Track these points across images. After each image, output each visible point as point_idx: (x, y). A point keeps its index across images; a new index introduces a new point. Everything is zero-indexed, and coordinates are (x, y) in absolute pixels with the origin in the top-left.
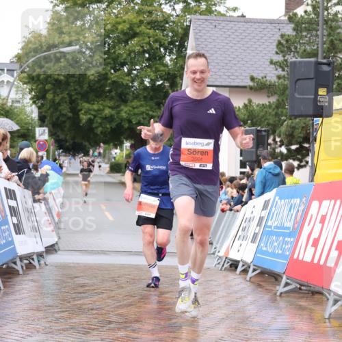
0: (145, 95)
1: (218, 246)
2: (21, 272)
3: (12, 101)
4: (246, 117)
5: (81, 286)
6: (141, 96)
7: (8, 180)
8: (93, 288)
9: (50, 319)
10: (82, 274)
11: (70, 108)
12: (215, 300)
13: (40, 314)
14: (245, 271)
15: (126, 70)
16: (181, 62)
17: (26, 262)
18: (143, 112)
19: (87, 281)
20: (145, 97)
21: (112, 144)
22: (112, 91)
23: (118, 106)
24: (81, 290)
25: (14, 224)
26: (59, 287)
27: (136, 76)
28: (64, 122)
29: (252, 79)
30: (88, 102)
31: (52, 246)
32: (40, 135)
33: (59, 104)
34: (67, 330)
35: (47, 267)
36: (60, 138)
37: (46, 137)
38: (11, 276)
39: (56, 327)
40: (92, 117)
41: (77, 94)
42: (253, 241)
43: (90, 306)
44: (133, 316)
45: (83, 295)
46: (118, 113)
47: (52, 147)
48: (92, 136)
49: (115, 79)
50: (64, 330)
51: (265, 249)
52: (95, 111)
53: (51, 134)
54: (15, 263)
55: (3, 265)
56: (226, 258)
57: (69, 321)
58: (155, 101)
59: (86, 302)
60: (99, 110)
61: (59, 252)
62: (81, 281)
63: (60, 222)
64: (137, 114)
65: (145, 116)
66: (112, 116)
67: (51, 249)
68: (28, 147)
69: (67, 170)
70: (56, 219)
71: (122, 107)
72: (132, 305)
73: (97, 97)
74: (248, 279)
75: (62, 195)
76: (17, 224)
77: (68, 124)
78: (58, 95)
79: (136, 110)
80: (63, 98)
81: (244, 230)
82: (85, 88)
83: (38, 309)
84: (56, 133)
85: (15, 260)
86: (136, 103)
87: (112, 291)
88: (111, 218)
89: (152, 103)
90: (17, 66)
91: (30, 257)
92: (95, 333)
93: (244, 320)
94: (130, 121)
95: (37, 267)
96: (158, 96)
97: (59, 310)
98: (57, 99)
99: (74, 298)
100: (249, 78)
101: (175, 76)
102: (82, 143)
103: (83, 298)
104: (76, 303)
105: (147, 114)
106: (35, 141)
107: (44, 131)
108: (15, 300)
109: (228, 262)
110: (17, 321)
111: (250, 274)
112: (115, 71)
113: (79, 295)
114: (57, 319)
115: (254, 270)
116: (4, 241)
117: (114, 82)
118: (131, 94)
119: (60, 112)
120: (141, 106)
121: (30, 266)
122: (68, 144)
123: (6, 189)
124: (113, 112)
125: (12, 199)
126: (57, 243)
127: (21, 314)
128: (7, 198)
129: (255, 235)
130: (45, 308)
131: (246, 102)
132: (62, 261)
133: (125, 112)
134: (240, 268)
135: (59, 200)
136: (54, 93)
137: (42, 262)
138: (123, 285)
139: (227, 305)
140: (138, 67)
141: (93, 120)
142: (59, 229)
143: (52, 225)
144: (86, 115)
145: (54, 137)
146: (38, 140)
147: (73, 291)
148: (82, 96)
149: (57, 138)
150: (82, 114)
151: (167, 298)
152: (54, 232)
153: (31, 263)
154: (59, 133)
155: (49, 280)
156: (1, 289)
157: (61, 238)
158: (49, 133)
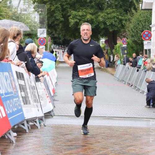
0: (116, 4)
2: (27, 131)
3: (21, 10)
5: (70, 141)
6: (113, 5)
7: (18, 66)
10: (71, 133)
11: (62, 14)
17: (31, 123)
18: (114, 17)
20: (116, 6)
23: (97, 13)
24: (70, 143)
25: (22, 97)
26: (54, 141)
28: (58, 25)
30: (75, 10)
31: (50, 112)
32: (40, 34)
33: (54, 12)
35: (46, 128)
36: (55, 36)
37: (45, 35)
38: (21, 134)
40: (78, 21)
41: (67, 4)
45: (71, 147)
46: (97, 17)
47: (49, 43)
48: (77, 34)
52: (80, 16)
53: (49, 33)
54: (23, 125)
55: (15, 126)
58: (123, 8)
60: (83, 16)
61: (54, 117)
62: (70, 137)
64: (110, 18)
65: (116, 19)
66: (92, 20)
67: (48, 115)
68: (32, 42)
69: (60, 59)
70: (52, 94)
71: (100, 13)
73: (81, 6)
75: (56, 77)
76: (25, 97)
77: (60, 26)
78: (53, 5)
79: (109, 15)
80: (57, 7)
84: (52, 33)
85: (23, 123)
86: (109, 10)
87: (92, 144)
89: (121, 10)
91: (33, 120)
94: (105, 23)
95: (39, 127)
96: (126, 5)
98: (53, 8)
99: (65, 149)
104: (66, 152)
105: (118, 18)
106: (37, 39)
107: (44, 31)
108: (23, 150)
113: (69, 147)
116: (16, 109)
118: (106, 4)
119: (55, 17)
120: (113, 12)
121: (34, 127)
123: (16, 72)
124: (93, 17)
125: (21, 80)
126: (52, 111)
132: (56, 123)
133: (102, 17)
135: (54, 81)
136: (51, 4)
137: (42, 124)
138: (100, 141)
141: (79, 23)
142: (54, 100)
143: (49, 98)
144: (73, 19)
145: (50, 35)
146: (39, 38)
147: (64, 145)
148: (71, 6)
149: (53, 36)
150: (71, 18)
151: (131, 150)
152: (51, 103)
153: (35, 125)
154: (54, 33)
155: (47, 136)
156: (13, 143)
157: (55, 107)
158: (47, 33)
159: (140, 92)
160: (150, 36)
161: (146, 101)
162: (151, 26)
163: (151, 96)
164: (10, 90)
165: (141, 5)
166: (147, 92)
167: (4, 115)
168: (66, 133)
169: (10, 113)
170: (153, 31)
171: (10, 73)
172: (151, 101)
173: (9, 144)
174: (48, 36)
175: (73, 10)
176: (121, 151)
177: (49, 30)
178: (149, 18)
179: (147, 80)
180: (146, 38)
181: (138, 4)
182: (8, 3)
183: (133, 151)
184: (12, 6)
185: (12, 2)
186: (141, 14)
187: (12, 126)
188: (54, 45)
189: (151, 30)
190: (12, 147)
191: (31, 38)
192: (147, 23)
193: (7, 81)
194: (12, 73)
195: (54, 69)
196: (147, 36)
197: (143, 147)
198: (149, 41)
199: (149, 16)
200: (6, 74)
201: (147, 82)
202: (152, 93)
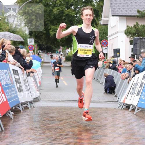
1: (120, 97)
2: (22, 111)
4: (135, 32)
7: (14, 65)
8: (57, 118)
9: (36, 134)
10: (52, 112)
11: (45, 28)
12: (118, 124)
13: (32, 131)
14: (133, 110)
15: (73, 8)
16: (101, 4)
17: (24, 106)
19: (54, 115)
21: (66, 47)
22: (66, 19)
24: (51, 119)
25: (18, 87)
26: (40, 118)
27: (78, 11)
28: (42, 36)
29: (138, 12)
30: (54, 25)
31: (37, 98)
32: (30, 42)
34: (45, 139)
35: (35, 108)
36: (40, 43)
37: (33, 43)
38: (17, 113)
39: (39, 137)
41: (48, 21)
42: (138, 95)
43: (56, 127)
44: (77, 132)
45: (52, 122)
47: (36, 49)
48: (56, 42)
49: (67, 13)
50: (43, 139)
51: (143, 99)
54: (19, 106)
55: (13, 107)
56: (124, 103)
57: (46, 135)
59: (54, 125)
61: (41, 101)
62: (52, 115)
63: (41, 86)
67: (36, 100)
69: (44, 60)
70: (39, 85)
72: (77, 127)
74: (135, 114)
75: (41, 72)
77: (44, 37)
81: (133, 89)
82: (52, 18)
83: (31, 129)
84: (38, 41)
85: (19, 105)
87: (67, 120)
88: (66, 84)
90: (17, 7)
91: (26, 103)
92: (59, 140)
93: (133, 134)
95: (30, 108)
97: (41, 129)
99: (48, 123)
100: (136, 11)
101: (98, 11)
102: (51, 46)
103: (53, 123)
104: (49, 126)
106: (28, 46)
107: (32, 40)
108: (19, 124)
109: (125, 106)
110: (20, 134)
111: (136, 111)
112: (67, 9)
113: (51, 122)
114: (40, 134)
115: (138, 109)
116: (13, 96)
117: (67, 15)
118: (76, 21)
121: (26, 108)
122: (44, 47)
123: (13, 70)
125: (16, 75)
126: (39, 96)
127: (22, 131)
128: (14, 74)
129: (139, 92)
130: (34, 128)
131: (135, 24)
132: (42, 105)
134: (131, 109)
135: (40, 76)
137: (32, 106)
138: (72, 117)
139: (124, 126)
140: (79, 7)
142: (40, 89)
143: (36, 87)
144: (53, 32)
145: (37, 43)
146: (29, 45)
147: (47, 120)
148: (51, 22)
149: (38, 44)
150: (51, 31)
151: (94, 123)
152: (38, 91)
153: (27, 106)
154: (39, 41)
155: (36, 114)
156: (12, 119)
157: (41, 94)
158: (34, 41)
159: (100, 83)
160: (107, 44)
161: (104, 90)
162: (107, 36)
163: (107, 86)
164: (9, 82)
165: (100, 21)
166: (105, 83)
167: (5, 100)
168: (49, 112)
169: (9, 98)
170: (109, 40)
171: (9, 70)
172: (108, 89)
173: (10, 120)
174: (35, 44)
175: (53, 25)
176: (87, 124)
177: (36, 40)
178: (106, 31)
179: (105, 75)
180: (104, 45)
181: (98, 21)
182: (6, 20)
183: (95, 124)
184: (9, 23)
185: (9, 20)
186: (100, 28)
187: (11, 107)
188: (39, 50)
189: (107, 40)
190: (11, 122)
191: (23, 45)
192: (104, 34)
193: (6, 76)
194: (10, 70)
195: (40, 67)
196: (105, 43)
197: (102, 121)
198: (106, 48)
199: (106, 30)
200: (6, 71)
201: (105, 76)
202: (108, 84)
